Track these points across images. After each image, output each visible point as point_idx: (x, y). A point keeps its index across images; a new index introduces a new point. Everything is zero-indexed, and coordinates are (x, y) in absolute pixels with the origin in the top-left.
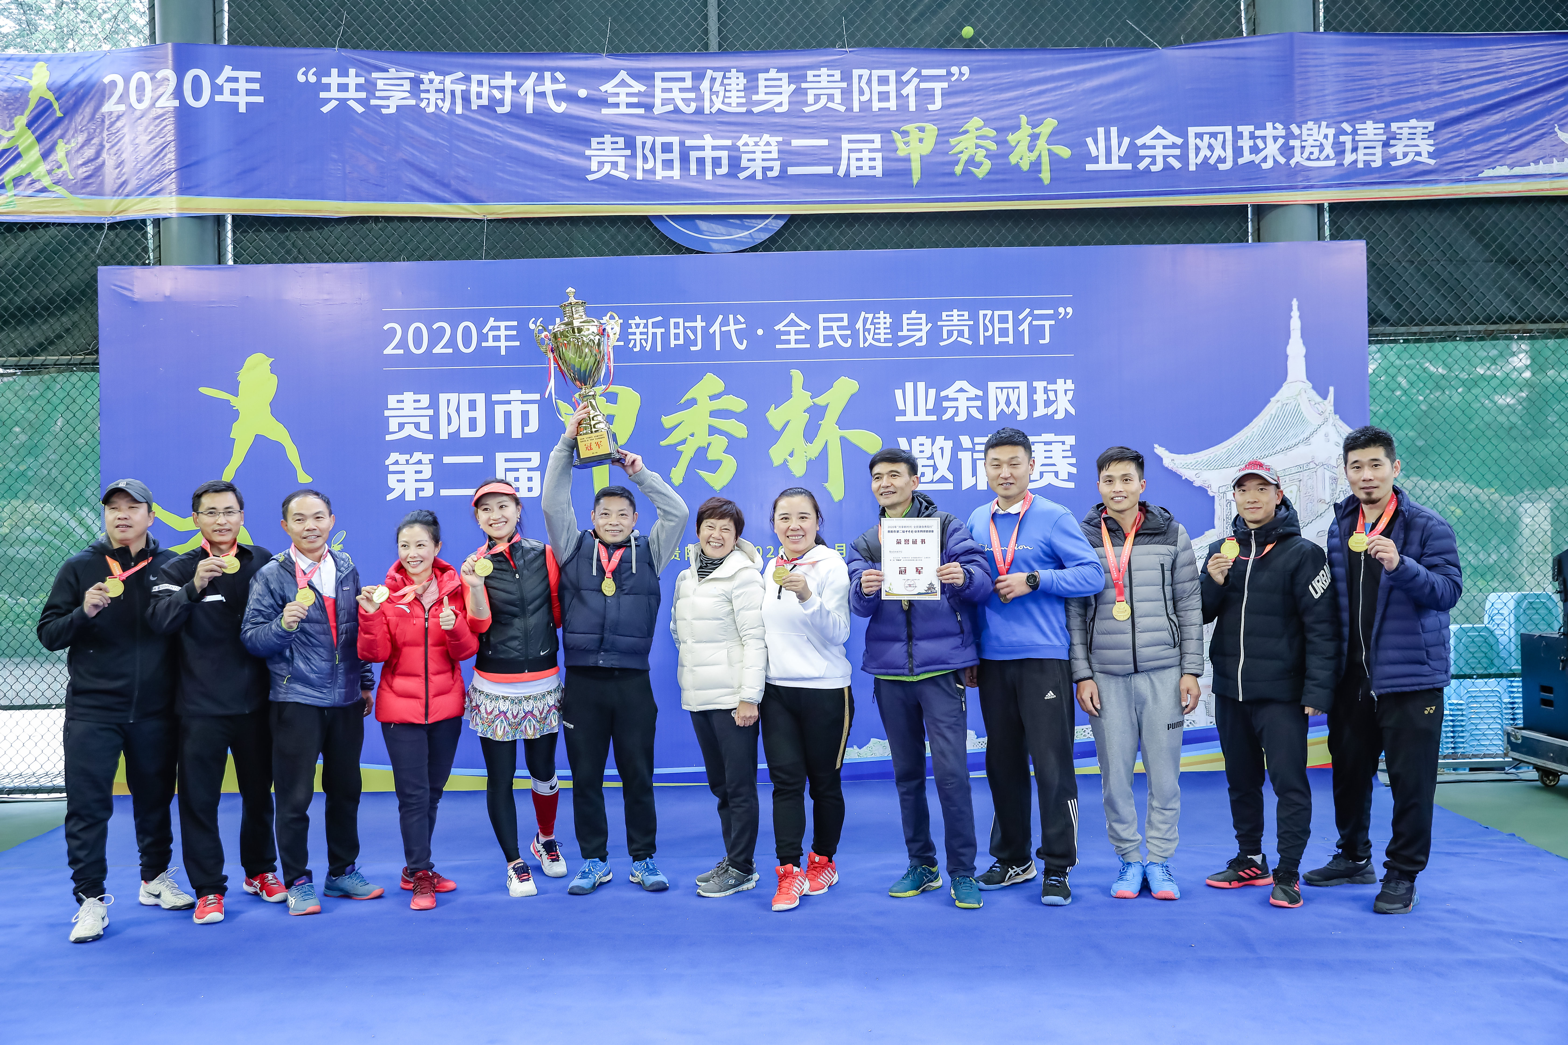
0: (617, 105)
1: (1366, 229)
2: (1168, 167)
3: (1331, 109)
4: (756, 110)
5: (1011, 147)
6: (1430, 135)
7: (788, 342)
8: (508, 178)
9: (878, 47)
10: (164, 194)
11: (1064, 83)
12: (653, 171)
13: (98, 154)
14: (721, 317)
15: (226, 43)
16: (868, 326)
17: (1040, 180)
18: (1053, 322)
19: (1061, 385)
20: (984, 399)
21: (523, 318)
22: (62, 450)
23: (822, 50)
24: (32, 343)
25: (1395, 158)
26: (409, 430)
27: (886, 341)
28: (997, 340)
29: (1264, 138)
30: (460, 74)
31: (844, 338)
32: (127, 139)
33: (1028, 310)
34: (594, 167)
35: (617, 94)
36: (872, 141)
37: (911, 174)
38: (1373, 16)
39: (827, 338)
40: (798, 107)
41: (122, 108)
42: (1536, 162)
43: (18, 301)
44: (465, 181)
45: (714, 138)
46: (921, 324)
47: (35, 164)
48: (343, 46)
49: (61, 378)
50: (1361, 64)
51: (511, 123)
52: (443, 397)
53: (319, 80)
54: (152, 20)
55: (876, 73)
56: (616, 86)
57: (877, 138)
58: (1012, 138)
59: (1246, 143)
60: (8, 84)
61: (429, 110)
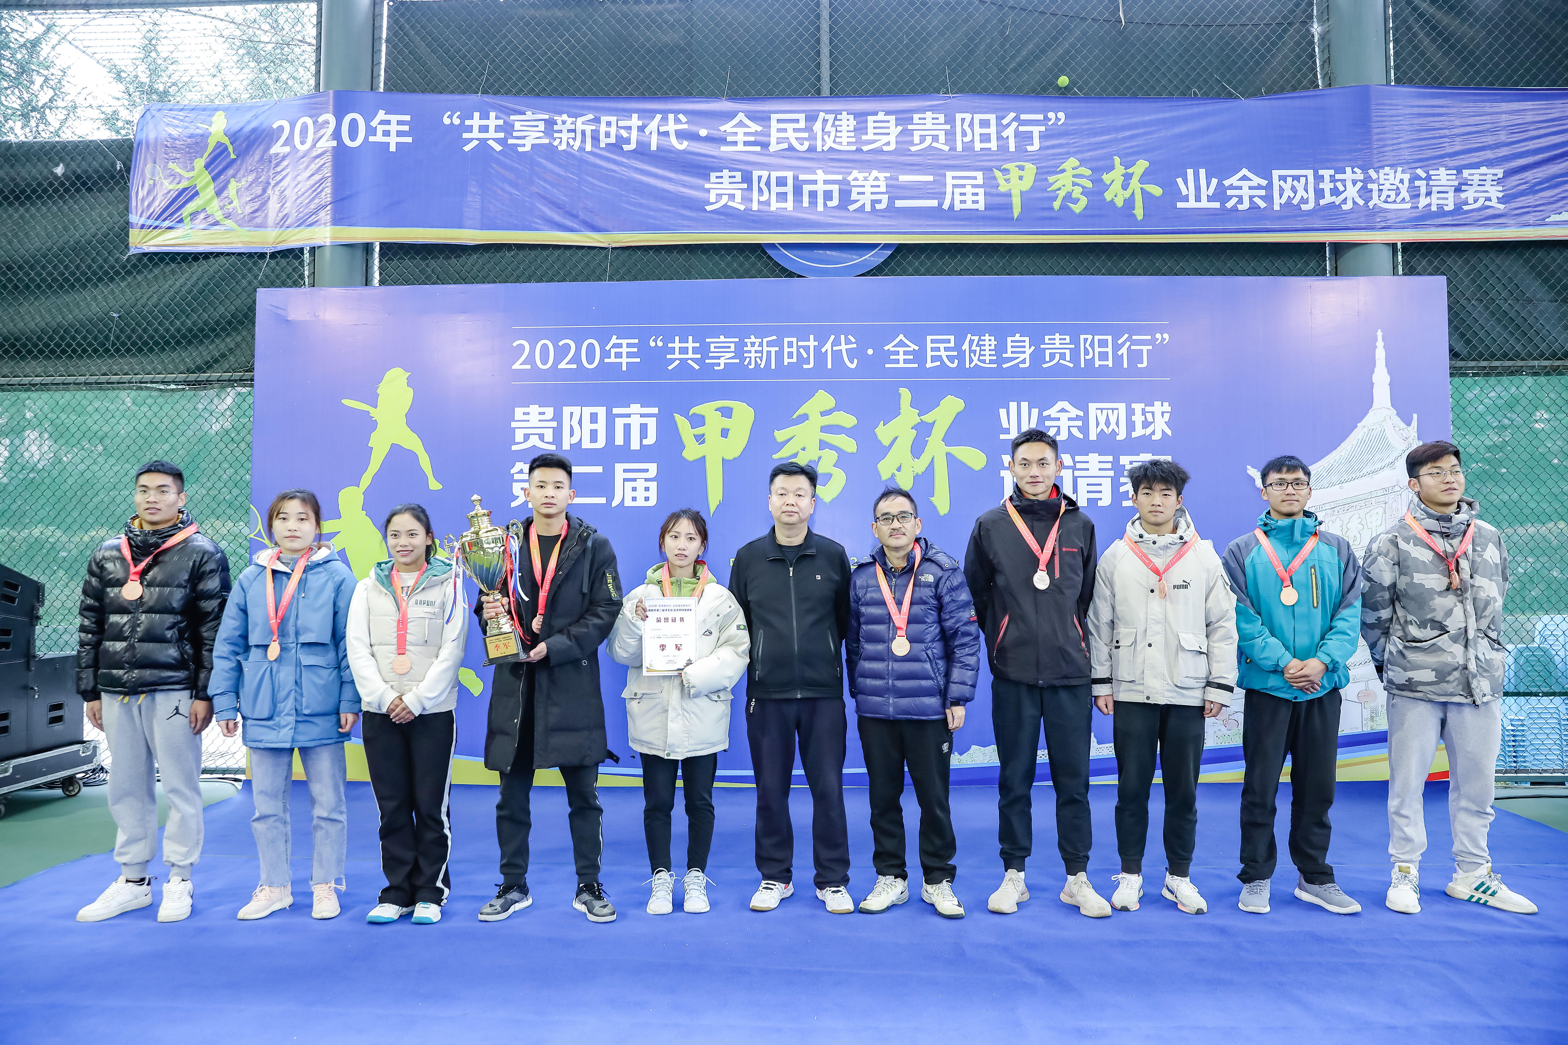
0: (735, 143)
1: (1437, 269)
2: (1254, 207)
3: (1406, 155)
4: (865, 148)
5: (1106, 185)
6: (1499, 181)
7: (897, 362)
8: (632, 208)
9: (979, 93)
10: (320, 225)
11: (1154, 128)
12: (768, 203)
13: (264, 191)
14: (833, 337)
15: (381, 90)
16: (974, 348)
17: (1134, 216)
18: (1150, 347)
19: (1158, 408)
20: (1085, 419)
21: (643, 336)
23: (927, 96)
24: (199, 361)
25: (1466, 203)
26: (534, 441)
27: (991, 362)
28: (1097, 363)
29: (1343, 181)
30: (591, 116)
31: (951, 359)
32: (290, 177)
33: (1126, 336)
34: (713, 199)
35: (736, 134)
36: (975, 178)
37: (1011, 208)
38: (1442, 71)
39: (934, 359)
40: (906, 146)
41: (287, 149)
43: (189, 323)
44: (592, 212)
45: (825, 173)
46: (1024, 347)
47: (209, 201)
48: (485, 92)
49: (222, 393)
50: (1433, 115)
51: (636, 159)
52: (567, 410)
53: (462, 122)
55: (978, 117)
56: (735, 126)
57: (979, 175)
58: (1107, 178)
59: (1327, 186)
60: (191, 131)
61: (561, 148)
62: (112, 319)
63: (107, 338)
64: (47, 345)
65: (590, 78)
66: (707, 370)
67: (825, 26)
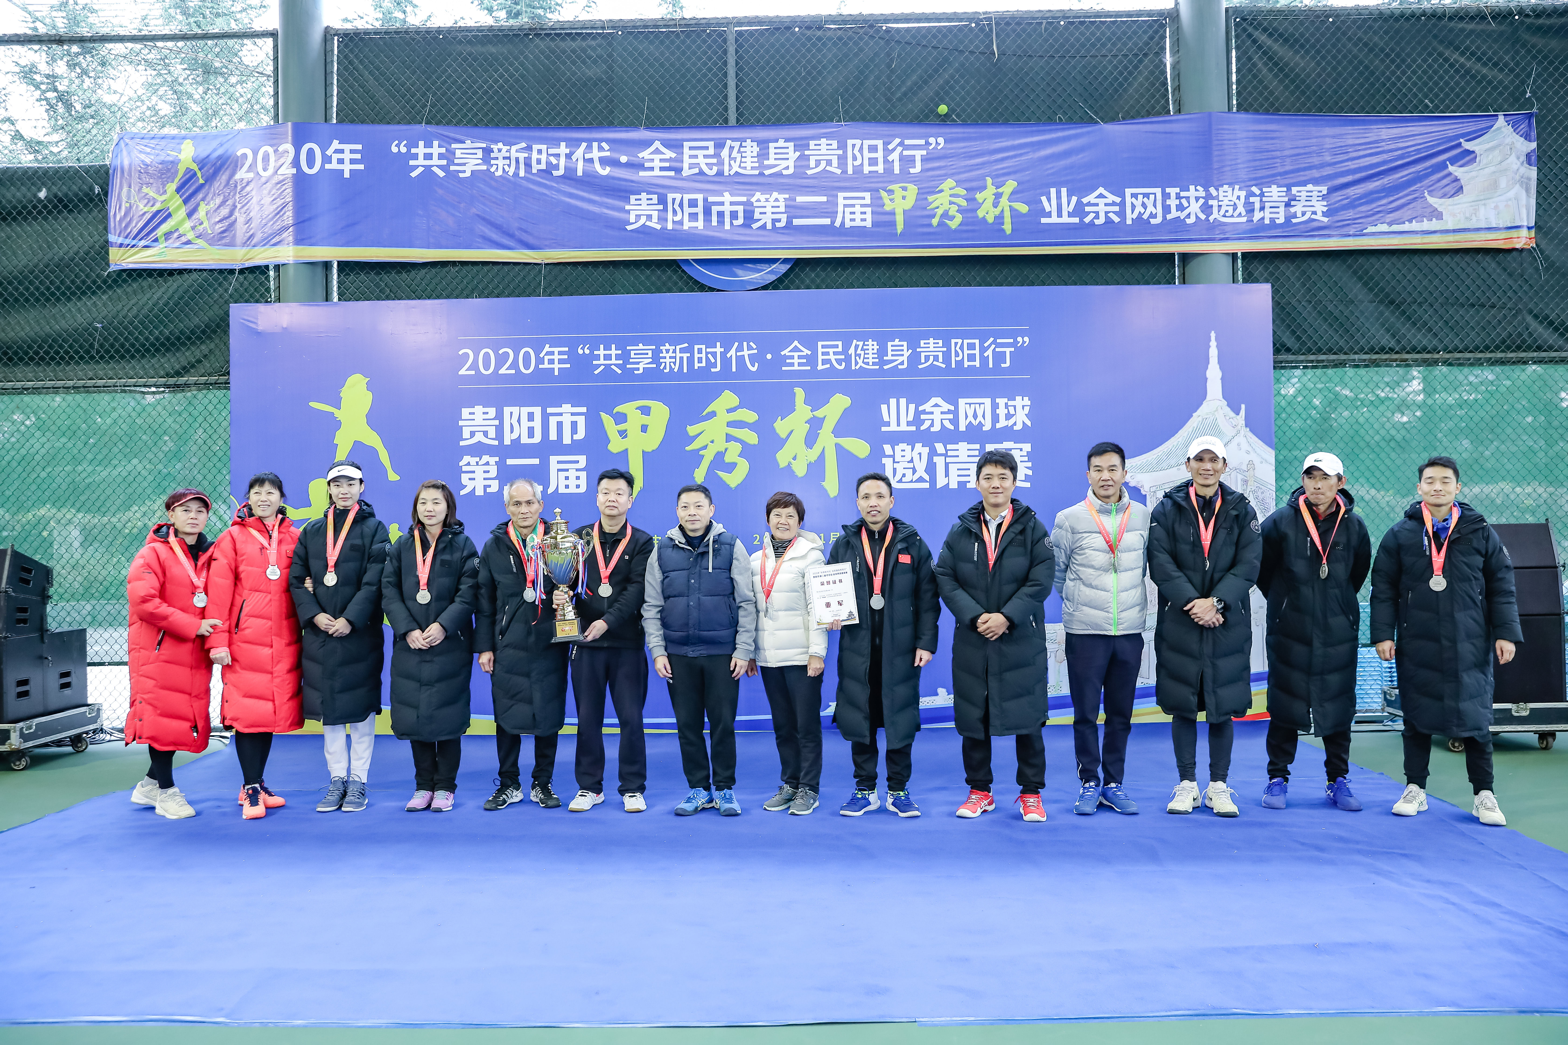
0: (652, 169)
1: (1272, 274)
2: (1109, 221)
3: (1243, 175)
4: (767, 172)
5: (979, 203)
6: (1324, 198)
7: (792, 365)
9: (869, 121)
10: (283, 244)
11: (1022, 151)
12: (681, 223)
13: (231, 213)
14: (736, 344)
15: (335, 121)
16: (859, 352)
17: (1003, 230)
18: (1013, 349)
19: (1019, 401)
20: (956, 413)
21: (573, 345)
22: (200, 453)
23: (822, 124)
24: (177, 367)
25: (1295, 217)
26: (479, 437)
27: (874, 364)
28: (966, 364)
29: (1188, 198)
30: (524, 145)
31: (839, 362)
32: (254, 200)
33: (992, 339)
34: (632, 219)
35: (652, 160)
36: (864, 198)
37: (895, 225)
38: (1277, 99)
39: (824, 362)
40: (802, 170)
41: (251, 175)
42: (1410, 221)
43: (167, 332)
44: (526, 231)
45: (732, 195)
46: (903, 350)
47: (181, 222)
48: (428, 122)
49: (200, 395)
50: (1266, 139)
51: (564, 184)
52: (507, 410)
53: (409, 150)
54: (276, 104)
55: (867, 143)
56: (651, 154)
57: (867, 195)
58: (979, 197)
59: (1173, 202)
60: (162, 158)
61: (497, 174)
62: (96, 329)
63: (92, 346)
64: (36, 353)
65: (523, 109)
66: (628, 374)
67: (731, 60)
